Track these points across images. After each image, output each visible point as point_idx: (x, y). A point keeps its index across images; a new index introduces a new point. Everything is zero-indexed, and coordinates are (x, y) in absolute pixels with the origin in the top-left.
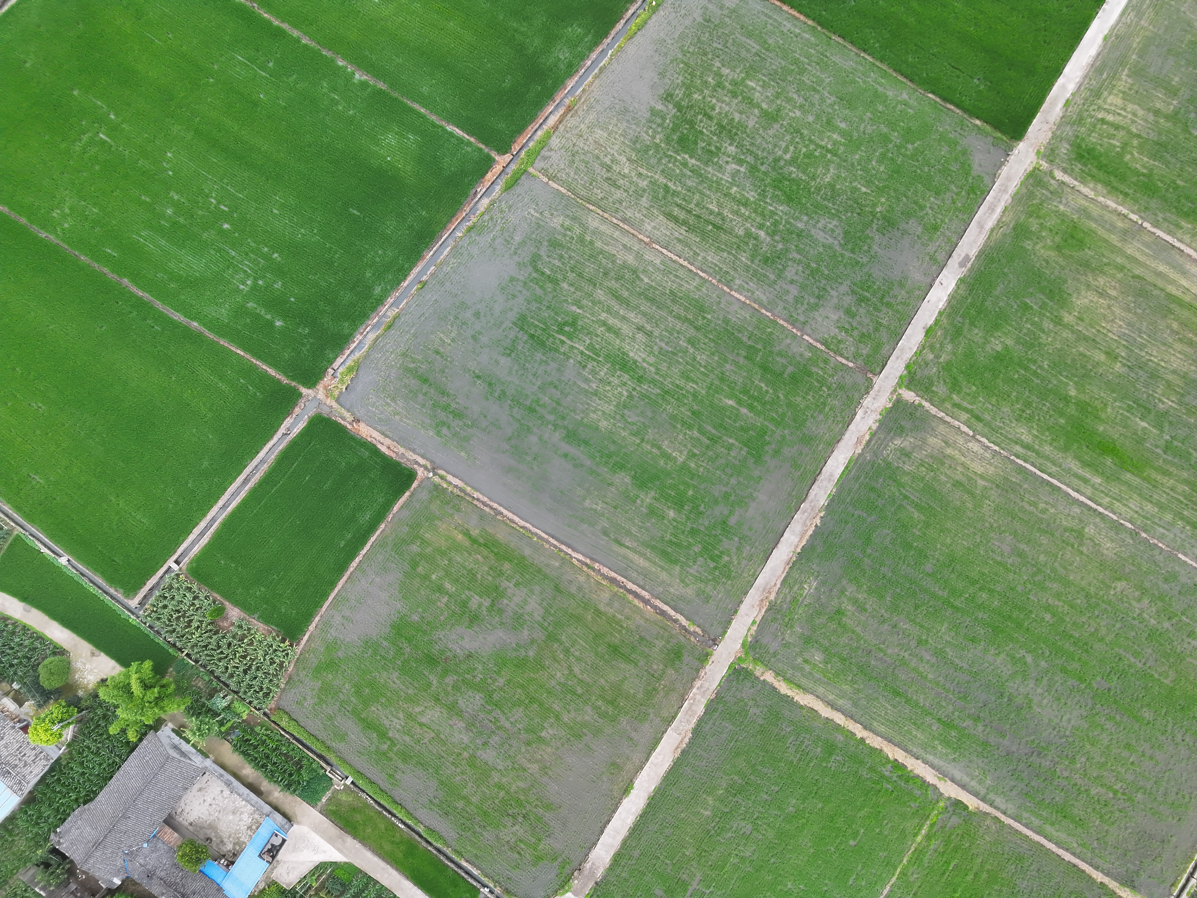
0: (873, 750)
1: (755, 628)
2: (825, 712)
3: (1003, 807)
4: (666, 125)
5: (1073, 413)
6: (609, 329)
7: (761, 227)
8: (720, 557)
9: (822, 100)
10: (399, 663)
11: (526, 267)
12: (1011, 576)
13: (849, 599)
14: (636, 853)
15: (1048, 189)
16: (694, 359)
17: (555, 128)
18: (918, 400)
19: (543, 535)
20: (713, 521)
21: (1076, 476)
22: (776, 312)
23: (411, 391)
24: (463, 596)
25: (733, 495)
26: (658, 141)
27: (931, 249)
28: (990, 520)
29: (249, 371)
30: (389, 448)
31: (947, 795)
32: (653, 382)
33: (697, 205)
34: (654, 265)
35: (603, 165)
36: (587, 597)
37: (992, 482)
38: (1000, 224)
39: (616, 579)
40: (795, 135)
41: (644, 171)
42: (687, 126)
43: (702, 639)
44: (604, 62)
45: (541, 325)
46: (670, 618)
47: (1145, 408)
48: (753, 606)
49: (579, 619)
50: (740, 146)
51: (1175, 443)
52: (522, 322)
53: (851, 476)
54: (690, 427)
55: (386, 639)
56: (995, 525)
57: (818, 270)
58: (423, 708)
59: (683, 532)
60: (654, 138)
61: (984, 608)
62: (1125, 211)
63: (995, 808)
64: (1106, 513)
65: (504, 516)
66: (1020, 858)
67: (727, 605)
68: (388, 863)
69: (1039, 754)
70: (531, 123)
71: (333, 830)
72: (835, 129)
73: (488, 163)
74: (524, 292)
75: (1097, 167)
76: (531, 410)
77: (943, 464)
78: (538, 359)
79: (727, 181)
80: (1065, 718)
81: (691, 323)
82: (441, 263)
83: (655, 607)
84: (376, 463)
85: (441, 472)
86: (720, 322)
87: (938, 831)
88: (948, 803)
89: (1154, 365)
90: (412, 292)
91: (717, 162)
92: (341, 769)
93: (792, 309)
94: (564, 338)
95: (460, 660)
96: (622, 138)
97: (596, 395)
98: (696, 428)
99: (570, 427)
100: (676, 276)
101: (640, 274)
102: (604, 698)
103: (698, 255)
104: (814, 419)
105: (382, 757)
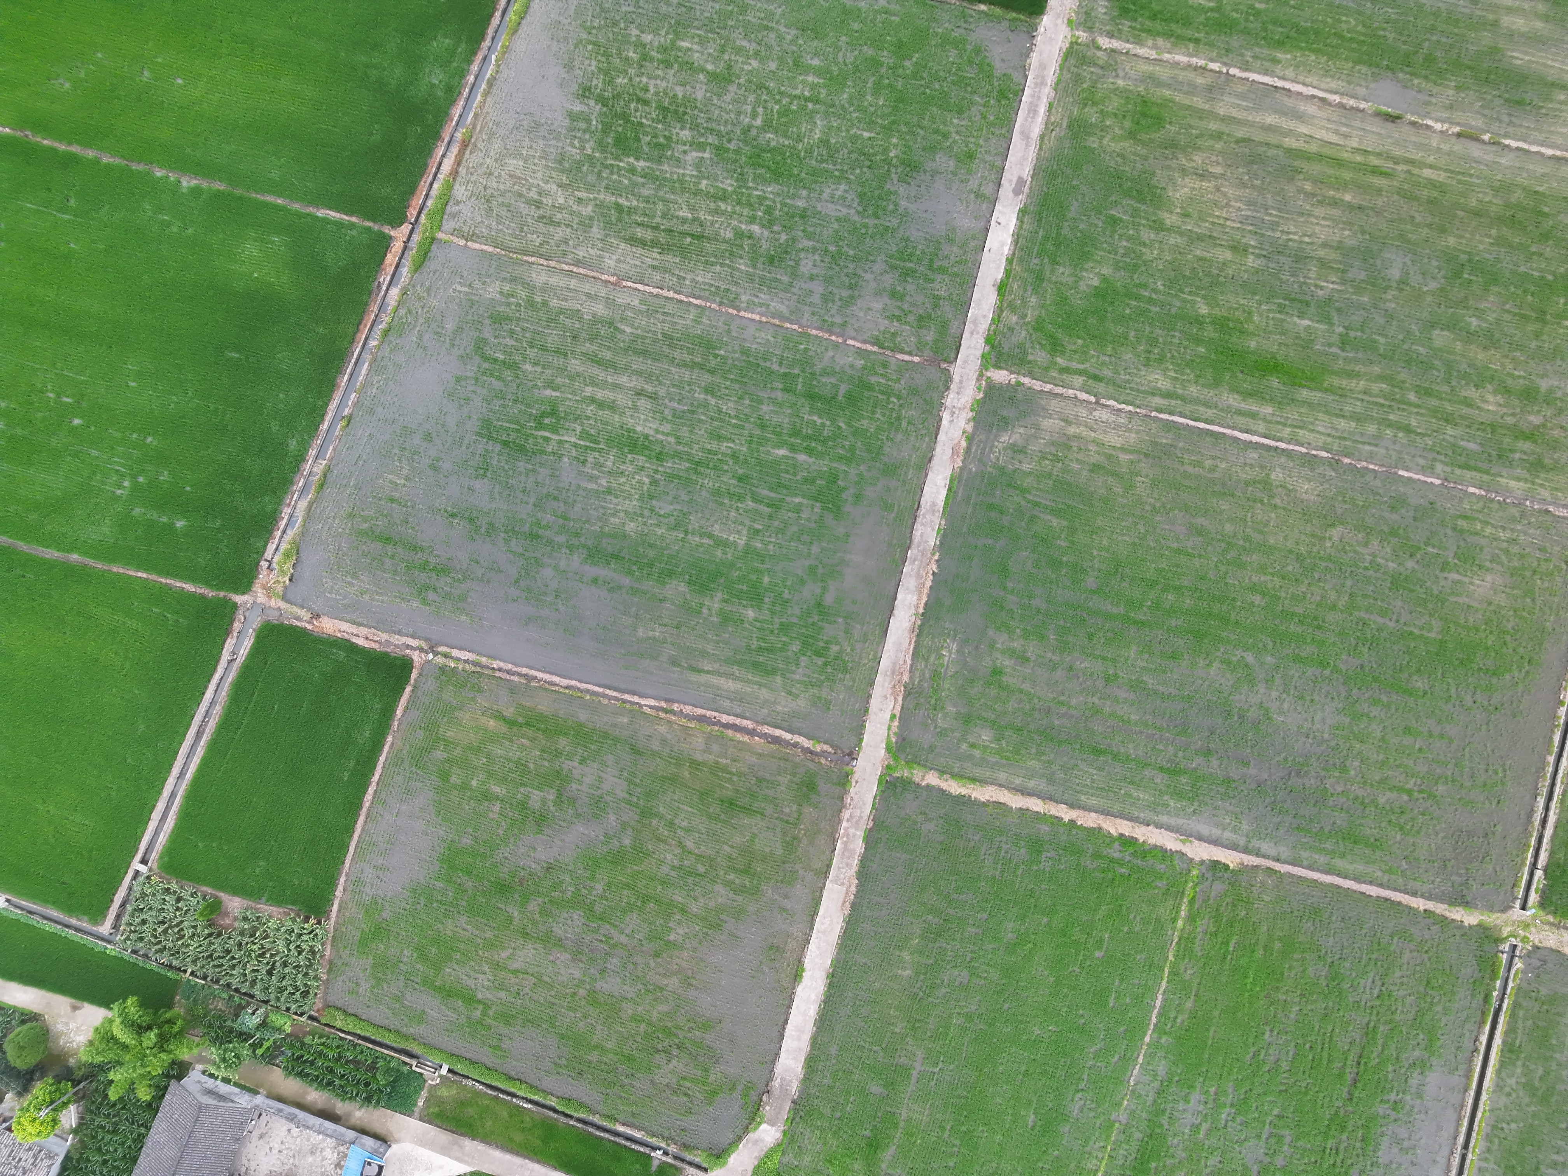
0: (1090, 831)
1: (896, 723)
2: (1016, 801)
3: (1273, 853)
4: (593, 128)
5: (1212, 335)
6: (601, 405)
7: (752, 220)
8: (826, 649)
9: (780, 38)
10: (464, 903)
11: (471, 359)
12: (1196, 562)
13: (1003, 653)
14: (833, 1049)
15: (1096, 65)
16: (720, 411)
17: (455, 173)
18: (1013, 378)
19: (597, 689)
20: (805, 607)
21: (1239, 412)
22: (804, 322)
23: (374, 559)
24: (519, 797)
25: (820, 566)
26: (589, 151)
27: (973, 184)
28: (1149, 500)
29: (161, 595)
30: (367, 638)
31: (1197, 859)
32: (677, 455)
33: (664, 216)
34: (633, 309)
35: (530, 202)
36: (676, 749)
37: (1139, 453)
38: (1049, 127)
39: (705, 716)
40: (759, 92)
41: (583, 195)
42: (621, 122)
43: (835, 757)
44: (490, 72)
45: (513, 426)
46: (787, 743)
47: (1301, 302)
48: (886, 697)
49: (674, 780)
50: (695, 127)
51: (1352, 334)
52: (487, 430)
53: (958, 497)
54: (741, 498)
55: (438, 879)
56: (1158, 505)
57: (840, 253)
58: (511, 951)
59: (772, 632)
60: (583, 148)
61: (1175, 612)
62: (1201, 62)
63: (1264, 857)
64: (1291, 447)
65: (540, 681)
66: (1316, 911)
67: (854, 706)
68: (525, 1157)
69: (1298, 773)
70: (421, 177)
71: (444, 1137)
72: (807, 70)
73: (383, 243)
74: (479, 391)
75: (1149, 17)
76: (534, 537)
77: (1069, 448)
78: (522, 469)
79: (692, 176)
80: (1318, 718)
81: (702, 367)
82: (363, 386)
83: (764, 736)
84: (357, 662)
85: (443, 649)
86: (737, 355)
87: (1201, 907)
88: (1203, 868)
89: (1296, 245)
90: (337, 433)
91: (672, 155)
92: (431, 1058)
93: (823, 312)
94: (547, 434)
95: (539, 877)
96: (543, 161)
97: (610, 493)
98: (748, 497)
99: (589, 543)
100: (665, 314)
101: (619, 325)
102: (734, 868)
103: (684, 279)
104: (892, 441)
105: (477, 1027)
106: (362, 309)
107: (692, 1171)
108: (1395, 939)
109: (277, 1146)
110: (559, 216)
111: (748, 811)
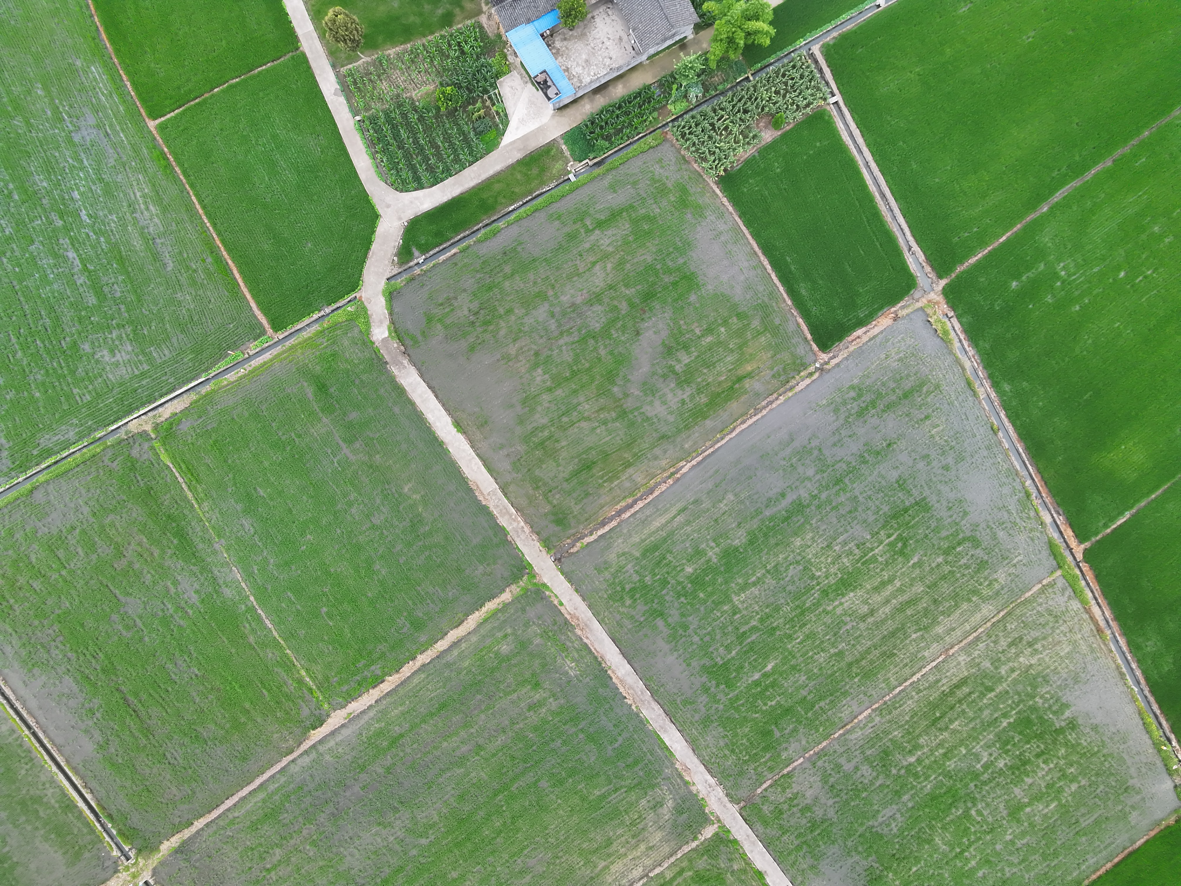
0: (401, 665)
1: (556, 602)
2: (453, 635)
3: (299, 761)
4: (1048, 713)
7: (919, 761)
8: (632, 597)
9: (1011, 865)
10: (658, 267)
11: (972, 531)
12: (506, 856)
13: (545, 699)
14: (396, 410)
16: (823, 650)
17: (1088, 611)
18: (702, 838)
19: (719, 445)
20: (667, 605)
22: (835, 743)
23: (901, 379)
24: (693, 349)
25: (683, 634)
26: (1037, 699)
28: (564, 858)
29: (982, 241)
30: (859, 337)
31: (332, 714)
32: (817, 604)
33: (963, 712)
34: (924, 649)
35: (1036, 640)
36: (646, 461)
37: (598, 875)
39: (651, 494)
40: (990, 827)
41: (1014, 675)
42: (1038, 732)
43: (565, 549)
44: (1129, 680)
45: (913, 523)
46: (597, 529)
48: (576, 609)
49: (629, 445)
50: (1001, 772)
52: (922, 505)
53: (656, 748)
54: (762, 620)
55: (685, 263)
56: (557, 861)
57: (857, 796)
58: (608, 272)
59: (668, 573)
60: (1042, 697)
61: (487, 819)
63: (302, 754)
65: (750, 416)
66: (245, 759)
67: (586, 586)
68: (483, 182)
69: (334, 815)
70: (1101, 590)
71: (534, 145)
72: (979, 866)
73: (1081, 536)
74: (949, 520)
76: (838, 481)
77: (633, 836)
78: (883, 507)
79: (973, 748)
80: (356, 853)
81: (857, 661)
82: (1007, 455)
83: (611, 519)
84: (849, 320)
85: (816, 375)
86: (847, 687)
87: (303, 693)
88: (324, 713)
90: (993, 418)
91: (995, 746)
92: (585, 175)
93: (831, 758)
94: (892, 538)
95: (638, 322)
96: (1052, 668)
97: (827, 546)
98: (759, 625)
99: (808, 510)
100: (906, 665)
101: (921, 633)
102: (550, 438)
103: (917, 693)
104: (723, 737)
105: (581, 216)
106: (1052, 492)
107: (395, 272)
108: (190, 793)
109: (608, 43)
110: (1013, 651)
111: (576, 473)
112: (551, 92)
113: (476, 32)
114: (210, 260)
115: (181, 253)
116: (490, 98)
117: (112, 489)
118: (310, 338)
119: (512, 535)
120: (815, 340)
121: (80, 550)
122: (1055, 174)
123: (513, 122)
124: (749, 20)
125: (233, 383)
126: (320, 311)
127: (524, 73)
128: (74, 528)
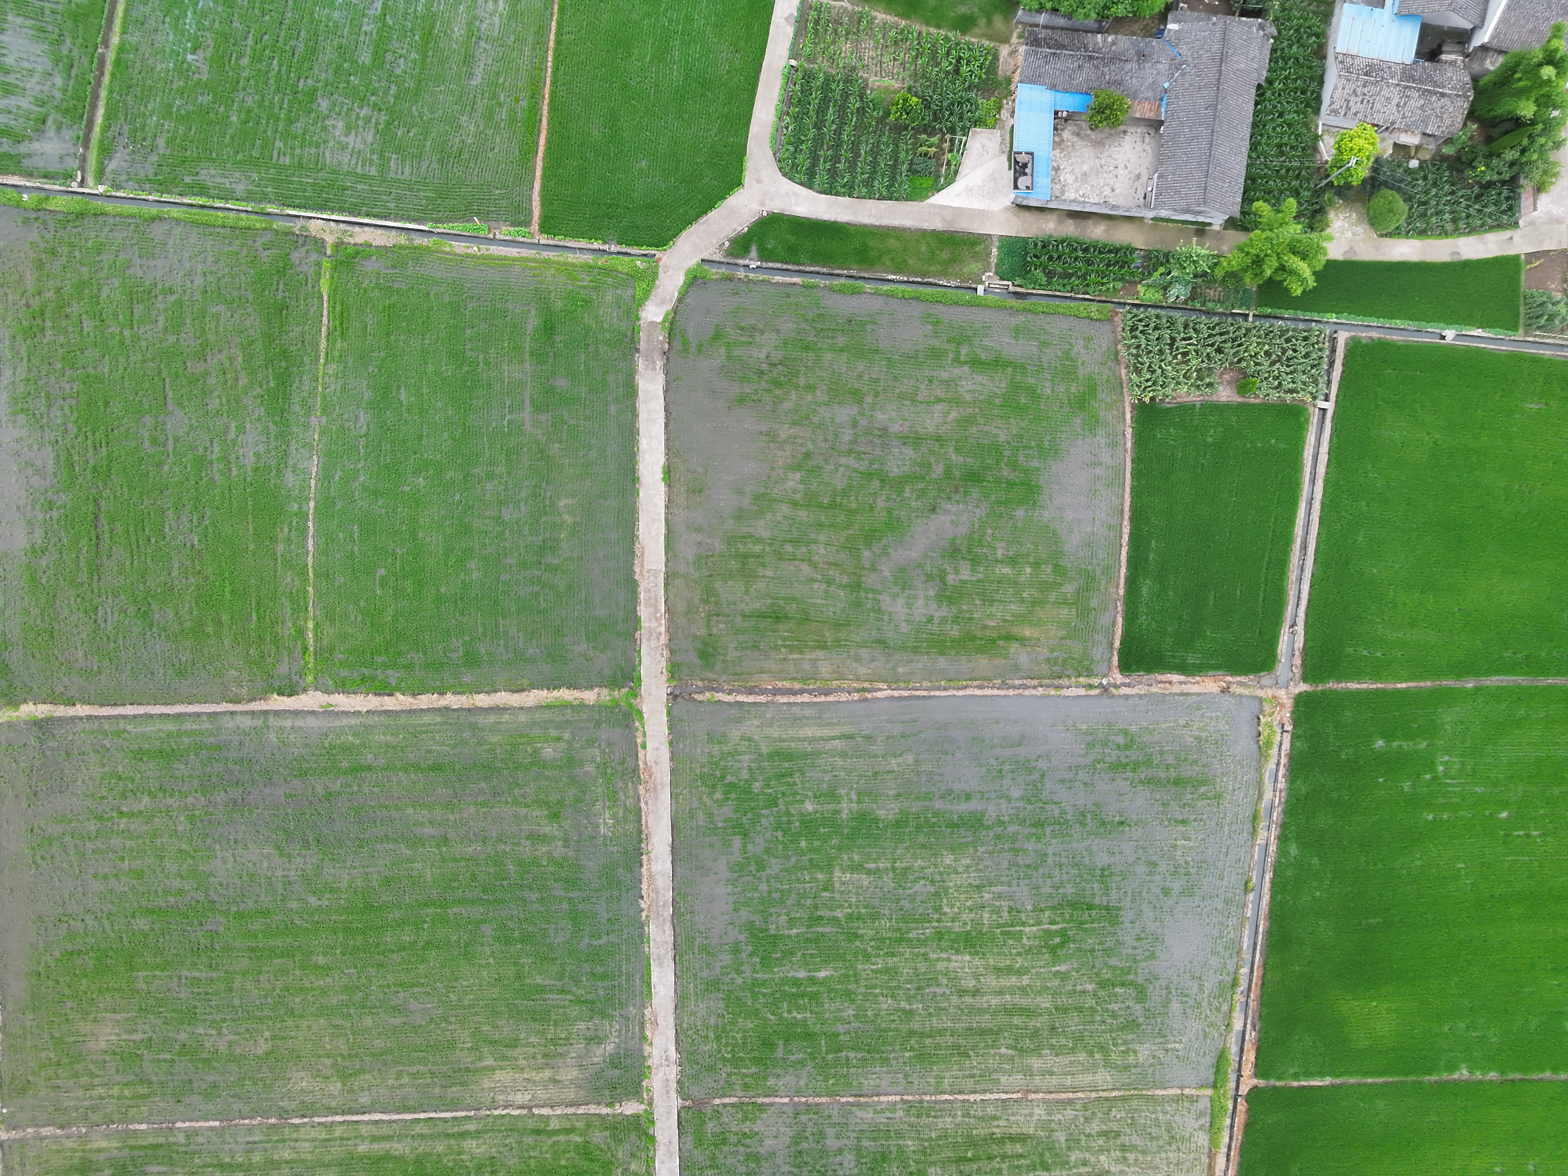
0: (422, 690)
1: (639, 741)
2: (502, 698)
3: (238, 718)
6: (1009, 970)
8: (726, 793)
10: (1007, 453)
11: (1147, 980)
12: (390, 979)
13: (554, 837)
14: (613, 409)
16: (893, 996)
17: (1212, 1156)
18: (618, 1110)
19: (937, 693)
20: (758, 828)
21: (389, 1138)
22: (836, 1107)
23: (1185, 760)
24: (981, 569)
25: (754, 872)
28: (454, 1026)
29: (1379, 671)
30: (1170, 683)
31: (310, 692)
32: (923, 942)
34: (1005, 1072)
35: (1133, 1148)
36: (845, 655)
37: (475, 1071)
39: (826, 695)
41: (1083, 1170)
43: (690, 690)
45: (1088, 926)
46: (739, 692)
48: (656, 763)
49: (838, 625)
52: (1112, 914)
53: (638, 976)
54: (849, 917)
55: (1038, 469)
56: (444, 1025)
58: (948, 420)
59: (783, 794)
61: (398, 925)
63: (246, 712)
64: (330, 1119)
65: (995, 686)
66: (181, 673)
67: (685, 746)
68: (880, 226)
69: (235, 803)
70: (1243, 1142)
71: (963, 225)
73: (1262, 1069)
74: (1130, 951)
76: (1039, 824)
77: (545, 1055)
78: (1068, 886)
80: (231, 861)
81: (922, 1035)
82: (1242, 925)
83: (763, 692)
84: (1173, 657)
85: (1096, 692)
86: (892, 1056)
87: (294, 646)
88: (303, 684)
90: (1255, 873)
92: (997, 298)
93: (820, 1121)
94: (1054, 927)
95: (942, 498)
97: (977, 887)
98: (843, 920)
99: (984, 833)
100: (973, 1076)
101: (1014, 1053)
102: (757, 557)
103: (963, 1116)
104: (718, 1015)
105: (960, 338)
106: (1263, 998)
107: (718, 257)
108: (96, 668)
109: (1121, 171)
110: (1100, 1142)
111: (760, 615)
112: (1023, 181)
113: (986, 59)
114: (524, 104)
115: (498, 74)
116: (952, 141)
117: (243, 277)
118: (573, 265)
119: (643, 634)
120: (1121, 652)
121: (161, 320)
122: (1507, 654)
123: (958, 186)
124: (1293, 253)
125: (456, 255)
126: (605, 243)
127: (1008, 140)
128: (172, 292)
